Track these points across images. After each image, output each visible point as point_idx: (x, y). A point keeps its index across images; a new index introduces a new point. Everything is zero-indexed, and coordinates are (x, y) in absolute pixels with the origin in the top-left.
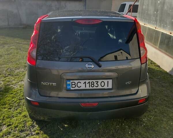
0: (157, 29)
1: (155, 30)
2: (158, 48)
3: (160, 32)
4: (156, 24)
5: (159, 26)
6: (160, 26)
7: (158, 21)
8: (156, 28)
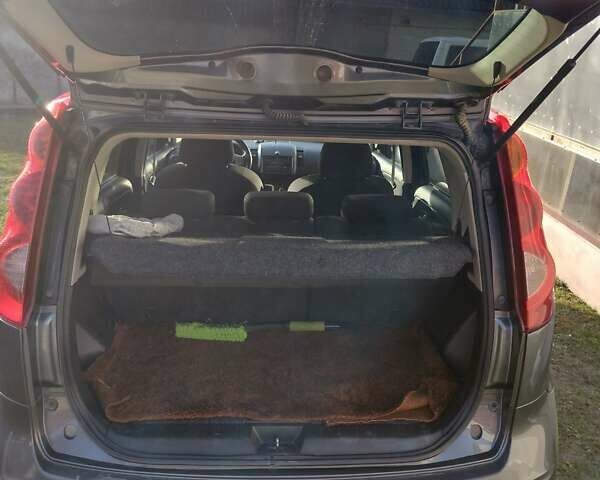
0: (559, 141)
1: (549, 143)
2: (560, 213)
3: (571, 153)
4: (556, 124)
5: (565, 132)
6: (570, 131)
7: (564, 112)
8: (552, 139)
